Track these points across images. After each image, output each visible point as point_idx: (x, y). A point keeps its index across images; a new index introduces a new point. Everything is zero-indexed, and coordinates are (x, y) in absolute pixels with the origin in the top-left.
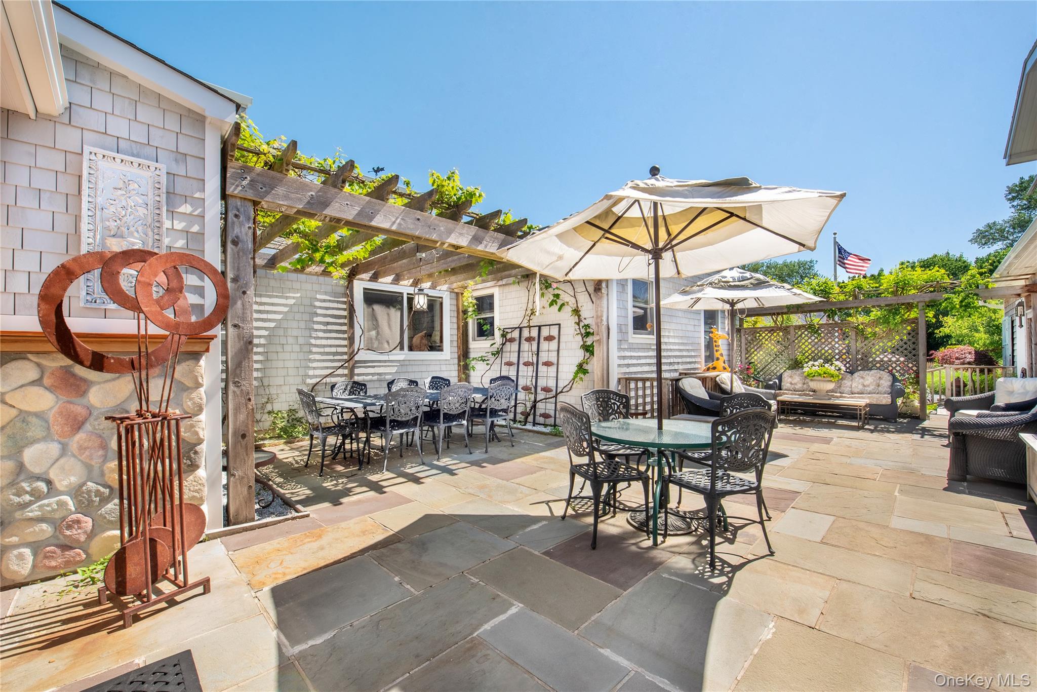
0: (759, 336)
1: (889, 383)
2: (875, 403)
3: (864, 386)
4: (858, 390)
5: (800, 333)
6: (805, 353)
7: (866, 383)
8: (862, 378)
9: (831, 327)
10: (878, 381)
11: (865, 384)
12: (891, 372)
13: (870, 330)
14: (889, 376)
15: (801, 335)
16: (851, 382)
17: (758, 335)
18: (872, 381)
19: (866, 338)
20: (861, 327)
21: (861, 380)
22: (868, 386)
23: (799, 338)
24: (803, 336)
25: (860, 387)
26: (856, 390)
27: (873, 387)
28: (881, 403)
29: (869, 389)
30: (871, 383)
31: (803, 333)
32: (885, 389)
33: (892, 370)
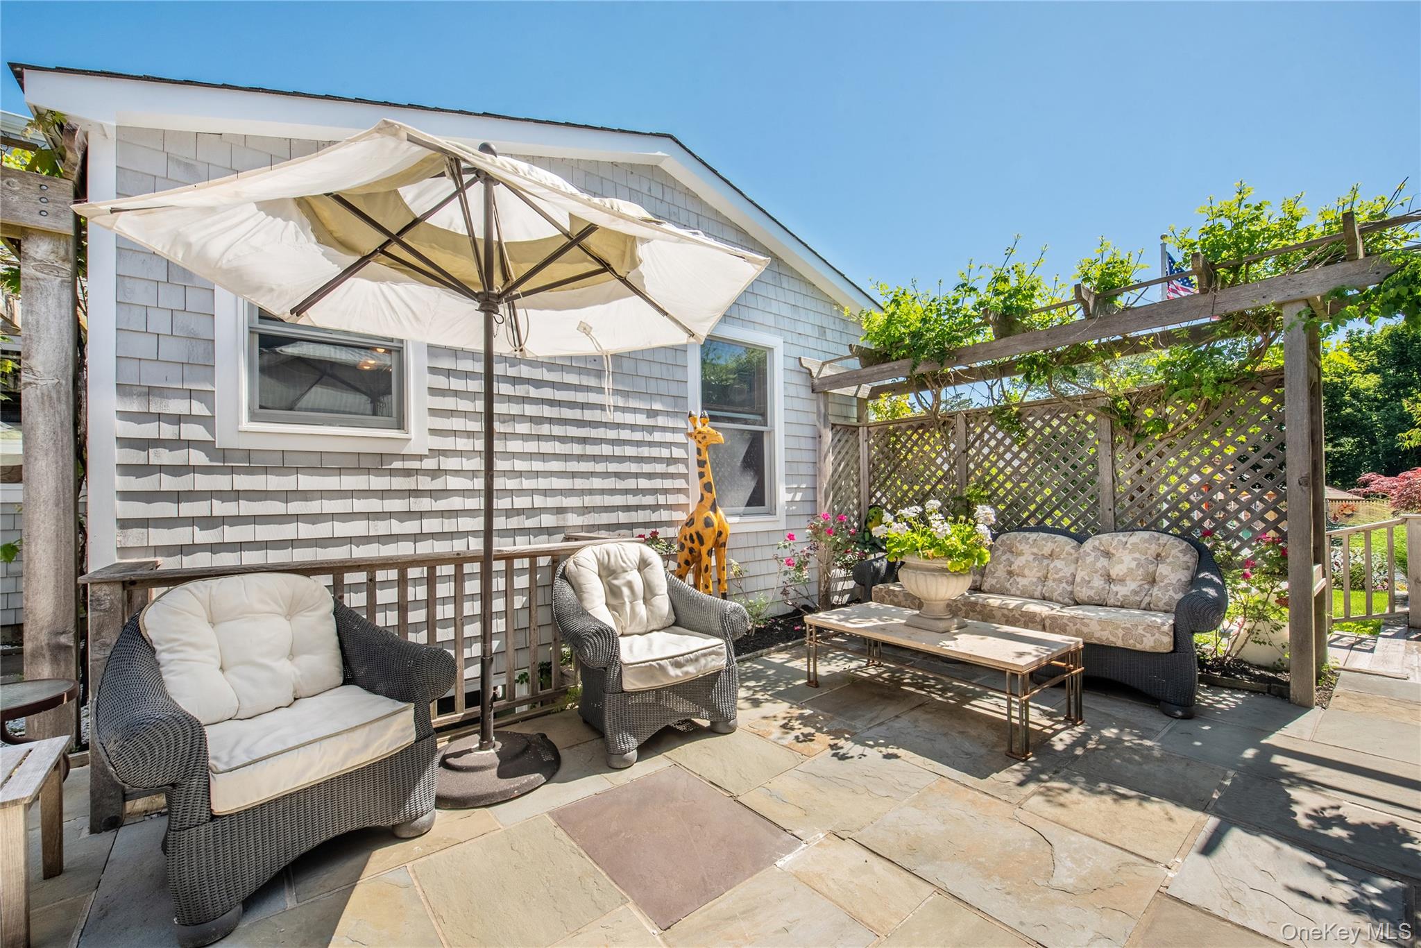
0: (895, 443)
1: (1184, 576)
2: (1120, 644)
3: (1109, 579)
4: (1092, 593)
5: (978, 430)
6: (990, 482)
7: (1116, 571)
8: (1107, 554)
9: (1049, 411)
10: (1151, 568)
11: (1113, 573)
12: (1185, 536)
13: (1149, 412)
14: (1184, 552)
15: (980, 436)
16: (1073, 567)
17: (893, 439)
18: (1134, 565)
19: (1141, 436)
20: (1124, 404)
21: (1103, 562)
22: (1122, 581)
23: (977, 444)
24: (986, 436)
25: (1098, 582)
26: (1083, 593)
27: (1132, 585)
28: (1139, 647)
29: (1122, 591)
30: (1130, 570)
31: (985, 430)
32: (1171, 593)
33: (1190, 529)
